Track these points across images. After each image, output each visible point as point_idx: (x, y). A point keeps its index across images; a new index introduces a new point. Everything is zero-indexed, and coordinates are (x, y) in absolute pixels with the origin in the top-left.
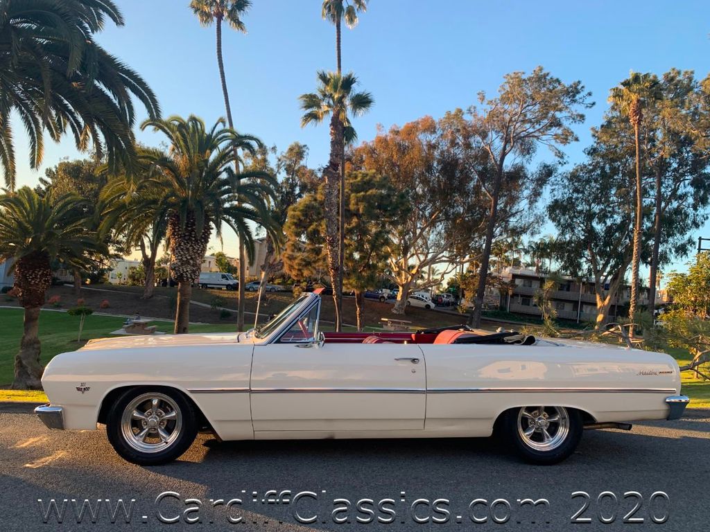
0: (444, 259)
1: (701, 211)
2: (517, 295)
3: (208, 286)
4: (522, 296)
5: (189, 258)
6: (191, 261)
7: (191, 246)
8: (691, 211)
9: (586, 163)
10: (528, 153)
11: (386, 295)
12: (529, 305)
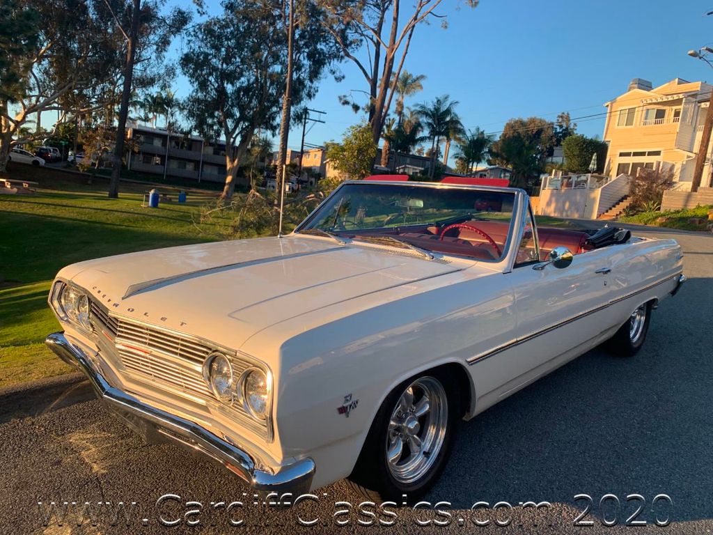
0: (55, 105)
2: (139, 153)
4: (143, 154)
9: (220, 17)
12: (150, 163)
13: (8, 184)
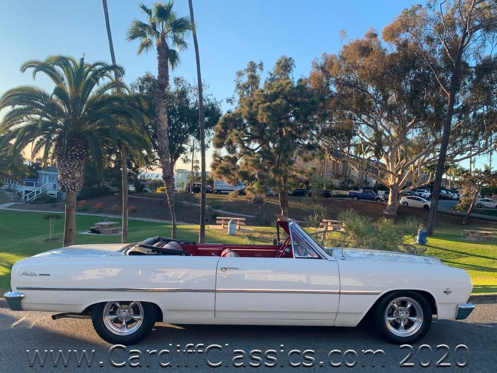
3: (222, 192)
5: (68, 172)
6: (69, 175)
7: (68, 163)
11: (381, 197)
13: (329, 224)
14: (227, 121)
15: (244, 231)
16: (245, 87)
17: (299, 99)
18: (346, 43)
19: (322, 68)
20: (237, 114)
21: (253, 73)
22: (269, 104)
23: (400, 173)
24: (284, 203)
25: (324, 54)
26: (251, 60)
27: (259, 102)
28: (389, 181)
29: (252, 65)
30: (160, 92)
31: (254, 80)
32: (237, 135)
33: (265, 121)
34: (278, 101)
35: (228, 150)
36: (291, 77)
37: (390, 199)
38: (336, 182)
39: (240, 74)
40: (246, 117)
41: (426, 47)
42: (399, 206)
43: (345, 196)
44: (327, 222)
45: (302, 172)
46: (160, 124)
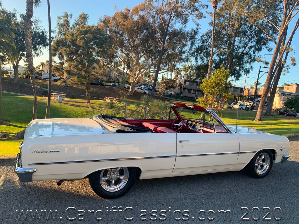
0: (152, 72)
1: (257, 54)
2: (186, 89)
3: (46, 79)
4: (188, 89)
8: (252, 53)
10: (185, 23)
11: (126, 87)
12: (191, 93)
13: (108, 99)
14: (59, 42)
15: (65, 101)
16: (62, 25)
17: (98, 36)
18: (117, 12)
19: (104, 22)
20: (64, 39)
21: (66, 19)
22: (83, 36)
23: (136, 77)
24: (88, 88)
25: (105, 15)
26: (66, 12)
27: (77, 34)
28: (131, 80)
29: (66, 14)
30: (28, 19)
31: (67, 23)
32: (65, 50)
33: (81, 45)
34: (88, 35)
35: (59, 58)
36: (87, 24)
37: (130, 88)
38: (105, 79)
39: (59, 18)
40: (70, 41)
41: (151, 20)
42: (134, 92)
43: (110, 86)
44: (107, 98)
45: (97, 73)
46: (27, 38)
